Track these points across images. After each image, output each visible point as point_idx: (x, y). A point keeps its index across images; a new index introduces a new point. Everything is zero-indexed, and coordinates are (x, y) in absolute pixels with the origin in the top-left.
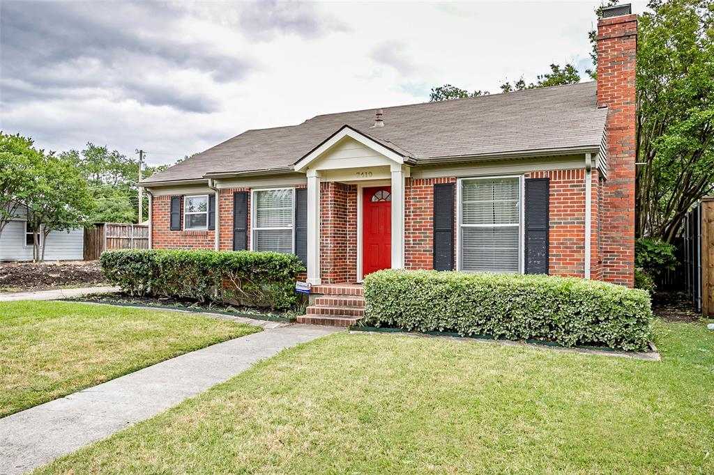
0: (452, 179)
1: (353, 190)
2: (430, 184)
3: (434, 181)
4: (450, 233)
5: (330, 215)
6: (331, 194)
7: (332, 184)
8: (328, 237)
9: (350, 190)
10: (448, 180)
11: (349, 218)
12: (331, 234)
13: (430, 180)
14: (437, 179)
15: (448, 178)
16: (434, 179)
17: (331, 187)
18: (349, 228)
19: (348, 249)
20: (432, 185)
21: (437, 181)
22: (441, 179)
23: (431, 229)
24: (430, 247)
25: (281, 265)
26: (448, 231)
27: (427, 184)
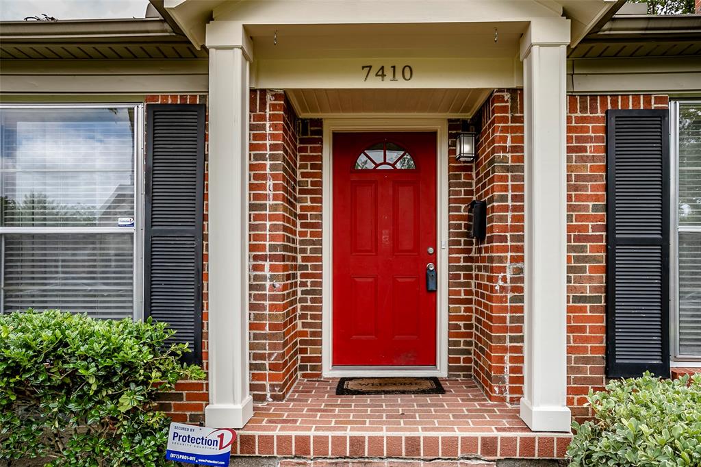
0: (659, 100)
1: (313, 133)
2: (594, 110)
3: (604, 103)
4: (657, 250)
5: (269, 192)
6: (274, 127)
7: (277, 96)
8: (264, 258)
9: (305, 132)
10: (647, 101)
11: (302, 208)
12: (273, 248)
13: (593, 98)
14: (614, 97)
15: (647, 97)
16: (604, 97)
17: (273, 107)
18: (302, 234)
19: (299, 289)
20: (600, 114)
21: (614, 103)
22: (625, 97)
23: (599, 239)
24: (593, 289)
25: (107, 378)
26: (652, 242)
27: (584, 109)
